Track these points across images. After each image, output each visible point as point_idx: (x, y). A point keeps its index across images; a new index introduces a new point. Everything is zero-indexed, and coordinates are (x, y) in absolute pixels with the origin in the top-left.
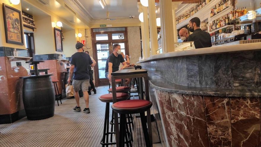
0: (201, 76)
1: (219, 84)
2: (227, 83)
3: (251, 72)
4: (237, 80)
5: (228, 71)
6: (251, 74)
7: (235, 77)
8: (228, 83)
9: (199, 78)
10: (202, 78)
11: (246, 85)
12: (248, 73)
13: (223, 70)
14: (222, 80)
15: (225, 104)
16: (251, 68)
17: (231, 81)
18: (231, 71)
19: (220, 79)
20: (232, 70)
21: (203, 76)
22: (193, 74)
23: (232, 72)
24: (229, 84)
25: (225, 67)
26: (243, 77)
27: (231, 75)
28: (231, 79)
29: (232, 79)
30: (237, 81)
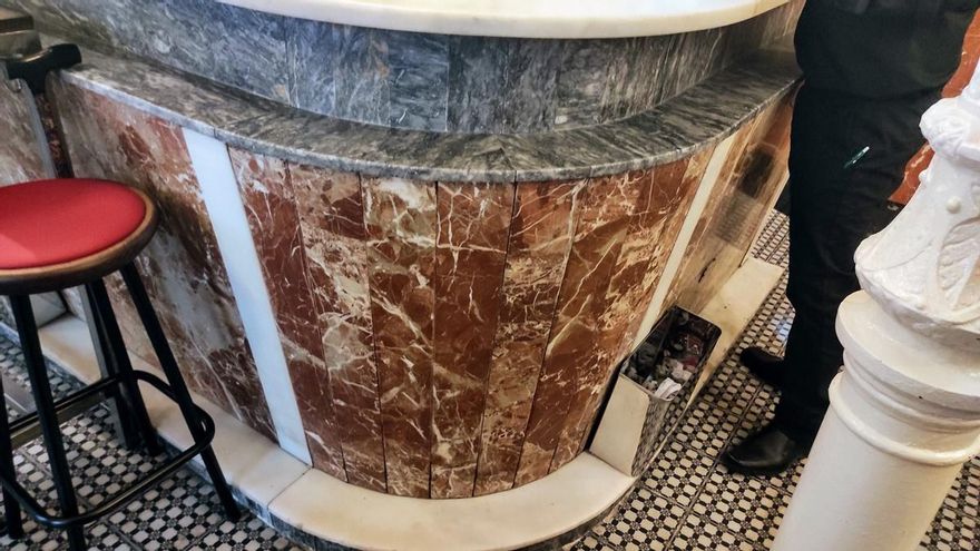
0: (458, 91)
1: (516, 121)
2: (537, 116)
3: (599, 80)
4: (564, 106)
5: (547, 78)
6: (597, 84)
7: (562, 95)
8: (541, 117)
9: (450, 99)
10: (460, 101)
11: (582, 119)
12: (593, 81)
13: (535, 74)
14: (526, 106)
15: (574, 197)
16: (600, 68)
17: (550, 110)
18: (554, 79)
19: (522, 104)
20: (559, 73)
21: (466, 95)
22: (422, 83)
23: (557, 81)
24: (543, 119)
25: (539, 65)
26: (580, 96)
27: (552, 91)
28: (551, 104)
29: (555, 102)
30: (564, 109)
